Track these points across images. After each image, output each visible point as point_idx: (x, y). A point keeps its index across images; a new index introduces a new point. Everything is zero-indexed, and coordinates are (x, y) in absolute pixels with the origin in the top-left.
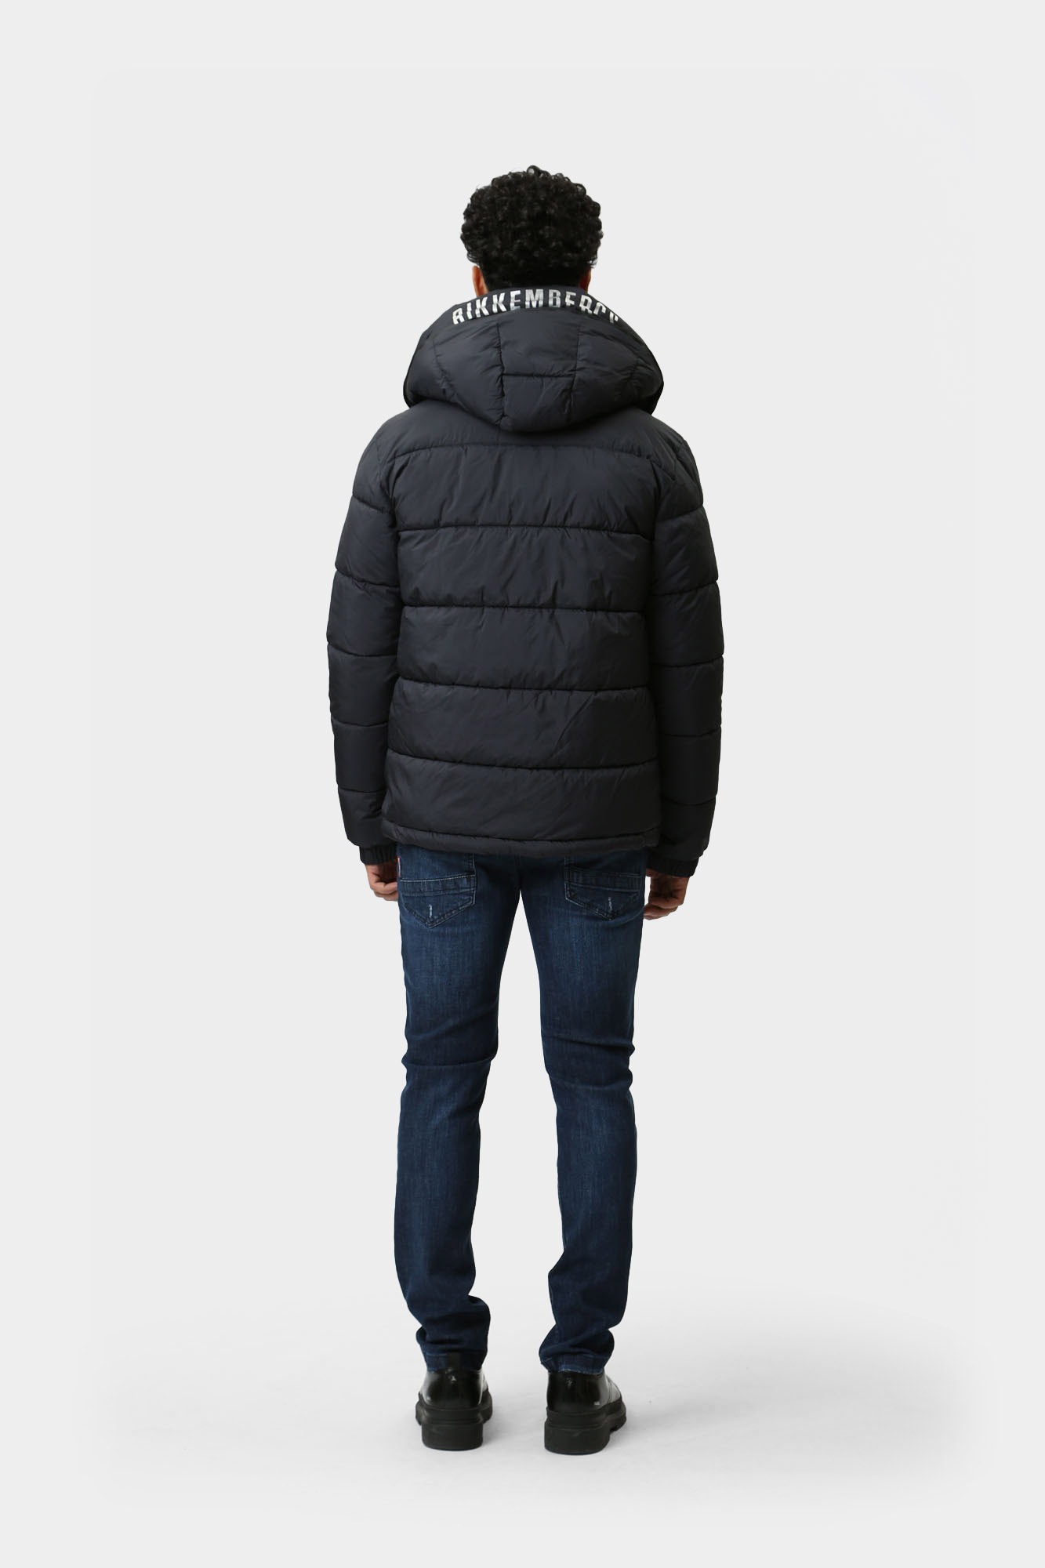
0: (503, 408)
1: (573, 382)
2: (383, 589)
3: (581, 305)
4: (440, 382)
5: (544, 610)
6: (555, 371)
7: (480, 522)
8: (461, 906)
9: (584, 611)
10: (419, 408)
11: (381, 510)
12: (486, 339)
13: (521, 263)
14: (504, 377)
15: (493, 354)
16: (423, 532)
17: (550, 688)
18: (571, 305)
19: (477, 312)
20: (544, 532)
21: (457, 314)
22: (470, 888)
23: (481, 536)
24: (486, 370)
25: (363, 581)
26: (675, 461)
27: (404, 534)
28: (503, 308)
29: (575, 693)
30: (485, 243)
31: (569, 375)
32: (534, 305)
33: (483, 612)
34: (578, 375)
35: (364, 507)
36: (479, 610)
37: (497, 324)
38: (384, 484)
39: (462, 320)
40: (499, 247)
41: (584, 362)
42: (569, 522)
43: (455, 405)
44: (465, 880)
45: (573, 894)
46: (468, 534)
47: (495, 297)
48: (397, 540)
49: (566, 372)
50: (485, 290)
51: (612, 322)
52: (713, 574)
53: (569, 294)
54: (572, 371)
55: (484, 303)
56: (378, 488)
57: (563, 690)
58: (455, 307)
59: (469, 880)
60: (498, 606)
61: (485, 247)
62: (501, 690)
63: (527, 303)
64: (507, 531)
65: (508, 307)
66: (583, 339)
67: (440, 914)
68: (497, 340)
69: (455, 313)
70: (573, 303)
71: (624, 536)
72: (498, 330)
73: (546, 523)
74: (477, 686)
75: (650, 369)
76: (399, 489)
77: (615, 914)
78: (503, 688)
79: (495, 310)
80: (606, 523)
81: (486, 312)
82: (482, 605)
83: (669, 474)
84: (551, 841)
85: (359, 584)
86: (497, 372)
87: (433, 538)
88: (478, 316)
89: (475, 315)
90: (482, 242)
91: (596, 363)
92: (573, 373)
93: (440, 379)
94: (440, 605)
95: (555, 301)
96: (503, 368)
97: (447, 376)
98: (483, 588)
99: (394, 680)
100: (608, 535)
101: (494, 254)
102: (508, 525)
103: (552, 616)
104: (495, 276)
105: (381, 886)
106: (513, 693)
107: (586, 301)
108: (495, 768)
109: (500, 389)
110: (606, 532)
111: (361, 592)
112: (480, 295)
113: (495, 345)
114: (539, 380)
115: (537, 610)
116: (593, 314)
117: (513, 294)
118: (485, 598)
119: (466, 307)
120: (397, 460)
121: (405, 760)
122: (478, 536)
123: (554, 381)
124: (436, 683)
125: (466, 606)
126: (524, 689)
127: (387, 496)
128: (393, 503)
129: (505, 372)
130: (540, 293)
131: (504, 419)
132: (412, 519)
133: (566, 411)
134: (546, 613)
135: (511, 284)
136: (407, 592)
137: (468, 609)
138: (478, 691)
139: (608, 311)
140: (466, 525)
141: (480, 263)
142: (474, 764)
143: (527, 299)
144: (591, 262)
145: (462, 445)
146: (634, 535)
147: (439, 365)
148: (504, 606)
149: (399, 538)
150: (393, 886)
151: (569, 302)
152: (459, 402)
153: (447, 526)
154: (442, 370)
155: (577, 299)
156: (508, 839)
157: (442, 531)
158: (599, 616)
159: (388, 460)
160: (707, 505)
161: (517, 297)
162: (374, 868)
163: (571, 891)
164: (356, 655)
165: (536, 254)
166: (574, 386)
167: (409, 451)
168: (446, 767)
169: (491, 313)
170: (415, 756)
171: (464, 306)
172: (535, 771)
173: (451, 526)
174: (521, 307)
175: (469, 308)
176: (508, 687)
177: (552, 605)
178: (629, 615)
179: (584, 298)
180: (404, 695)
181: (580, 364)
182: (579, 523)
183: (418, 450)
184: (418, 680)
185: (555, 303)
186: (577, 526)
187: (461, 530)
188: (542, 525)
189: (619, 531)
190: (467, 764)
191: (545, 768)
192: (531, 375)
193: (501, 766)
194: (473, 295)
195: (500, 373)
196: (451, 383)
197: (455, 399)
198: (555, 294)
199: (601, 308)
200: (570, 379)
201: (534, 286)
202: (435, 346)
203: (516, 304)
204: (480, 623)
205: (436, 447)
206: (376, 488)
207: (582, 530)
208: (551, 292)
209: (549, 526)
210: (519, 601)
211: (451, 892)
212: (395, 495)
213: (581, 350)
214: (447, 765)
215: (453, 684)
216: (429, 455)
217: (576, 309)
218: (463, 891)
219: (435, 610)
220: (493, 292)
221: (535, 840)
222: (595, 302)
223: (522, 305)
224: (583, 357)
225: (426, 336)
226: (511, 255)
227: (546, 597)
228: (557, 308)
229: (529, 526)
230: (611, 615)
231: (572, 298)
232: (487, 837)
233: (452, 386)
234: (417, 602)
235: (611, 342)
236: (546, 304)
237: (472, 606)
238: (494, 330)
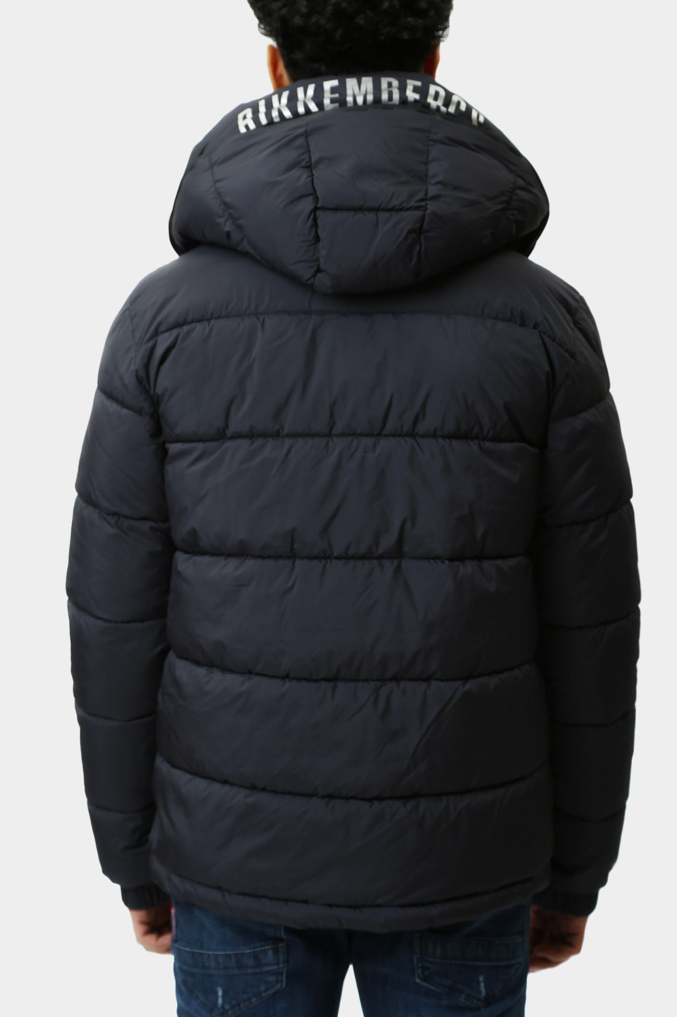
0: (318, 260)
1: (423, 219)
2: (146, 526)
3: (430, 100)
4: (222, 220)
5: (384, 562)
6: (395, 202)
7: (285, 431)
8: (265, 991)
9: (446, 562)
10: (195, 259)
11: (139, 412)
12: (290, 155)
13: (338, 34)
14: (319, 213)
15: (300, 177)
16: (200, 446)
17: (396, 679)
18: (416, 101)
19: (275, 114)
20: (384, 444)
21: (245, 117)
22: (278, 964)
23: (289, 452)
24: (292, 202)
25: (115, 514)
26: (572, 330)
27: (173, 448)
28: (313, 107)
29: (434, 684)
30: (284, 6)
31: (417, 208)
32: (360, 100)
33: (293, 568)
34: (431, 206)
35: (114, 407)
36: (289, 562)
37: (306, 132)
38: (142, 373)
39: (252, 126)
40: (304, 10)
41: (440, 186)
42: (422, 428)
43: (245, 255)
44: (270, 953)
45: (426, 973)
46: (270, 450)
47: (300, 91)
48: (162, 455)
49: (413, 203)
50: (286, 79)
51: (475, 123)
52: (625, 489)
53: (411, 84)
54: (422, 200)
55: (284, 100)
56: (134, 380)
57: (416, 680)
58: (242, 108)
59: (276, 951)
60: (316, 557)
61: (284, 11)
62: (323, 683)
63: (350, 99)
64: (328, 442)
65: (320, 105)
66: (435, 151)
67: (234, 1002)
68: (306, 156)
69: (240, 116)
70: (417, 97)
71: (503, 446)
72: (307, 140)
73: (386, 431)
74: (286, 677)
75: (533, 193)
76: (164, 382)
77: (489, 1001)
78: (325, 680)
79: (301, 110)
80: (476, 430)
81: (287, 114)
82: (292, 555)
83: (566, 351)
84: (402, 906)
85: (109, 518)
86: (307, 205)
87: (216, 455)
88: (276, 119)
89: (272, 118)
90: (279, 4)
91: (455, 188)
92: (423, 204)
93: (221, 217)
94: (229, 555)
95: (390, 94)
96: (316, 199)
97: (231, 211)
98: (293, 530)
99: (163, 655)
100: (480, 444)
101: (297, 21)
102: (329, 435)
103: (398, 569)
104: (299, 56)
105: (151, 938)
106: (341, 685)
107: (437, 94)
108: (315, 799)
109: (314, 230)
110: (476, 442)
111: (112, 531)
112: (279, 87)
113: (303, 164)
114: (371, 216)
115: (375, 562)
116: (448, 113)
117: (328, 85)
118: (296, 546)
119: (257, 105)
120: (160, 338)
121: (180, 778)
122: (285, 451)
123: (396, 217)
124: (224, 669)
125: (269, 557)
126: (357, 680)
127: (147, 391)
128: (155, 402)
129: (319, 205)
130: (368, 83)
131: (319, 275)
132: (184, 426)
133: (413, 263)
134: (389, 566)
135: (323, 68)
136: (181, 532)
137: (270, 563)
138: (288, 685)
139: (469, 109)
140: (264, 435)
141: (277, 40)
142: (284, 793)
143: (349, 92)
144: (441, 32)
145: (256, 315)
146: (516, 444)
147: (219, 194)
148: (325, 557)
149: (166, 451)
150: (167, 939)
151: (411, 95)
152: (251, 251)
153: (236, 436)
154: (225, 203)
155: (423, 91)
156: (337, 906)
157: (229, 444)
158: (468, 568)
159: (145, 340)
160: (616, 390)
161: (333, 90)
162: (141, 914)
163: (424, 968)
164: (106, 621)
165: (360, 20)
166: (425, 224)
167: (178, 325)
168: (239, 797)
169: (295, 114)
170: (195, 774)
171: (254, 106)
172: (376, 803)
173: (245, 436)
174: (341, 105)
175: (262, 109)
176: (334, 679)
177: (398, 552)
178: (511, 562)
179: (432, 89)
180: (176, 683)
181: (433, 190)
182: (436, 430)
183: (192, 322)
184: (198, 663)
185: (390, 98)
186: (434, 435)
187: (258, 442)
188: (380, 434)
189: (494, 439)
190: (275, 792)
191: (390, 798)
192: (360, 209)
193: (323, 797)
194: (268, 87)
195: (312, 207)
196: (240, 222)
197: (246, 246)
198: (390, 85)
199: (459, 104)
200: (419, 213)
201: (359, 72)
202: (212, 166)
203: (333, 101)
204: (290, 584)
205: (218, 317)
206: (130, 380)
207: (440, 440)
208: (384, 82)
209: (389, 435)
210: (347, 549)
211: (250, 971)
212: (159, 391)
213: (433, 168)
214: (243, 793)
215: (250, 672)
216: (207, 329)
217: (422, 105)
218: (268, 968)
219: (222, 561)
220: (299, 82)
221: (378, 906)
222: (449, 95)
223: (342, 102)
224: (436, 180)
225: (200, 152)
226: (323, 22)
227: (388, 541)
228: (394, 106)
229: (360, 435)
230: (486, 564)
231: (416, 90)
232: (306, 902)
233: (239, 227)
234: (194, 548)
235: (476, 154)
236: (377, 100)
237: (277, 557)
238: (300, 141)
